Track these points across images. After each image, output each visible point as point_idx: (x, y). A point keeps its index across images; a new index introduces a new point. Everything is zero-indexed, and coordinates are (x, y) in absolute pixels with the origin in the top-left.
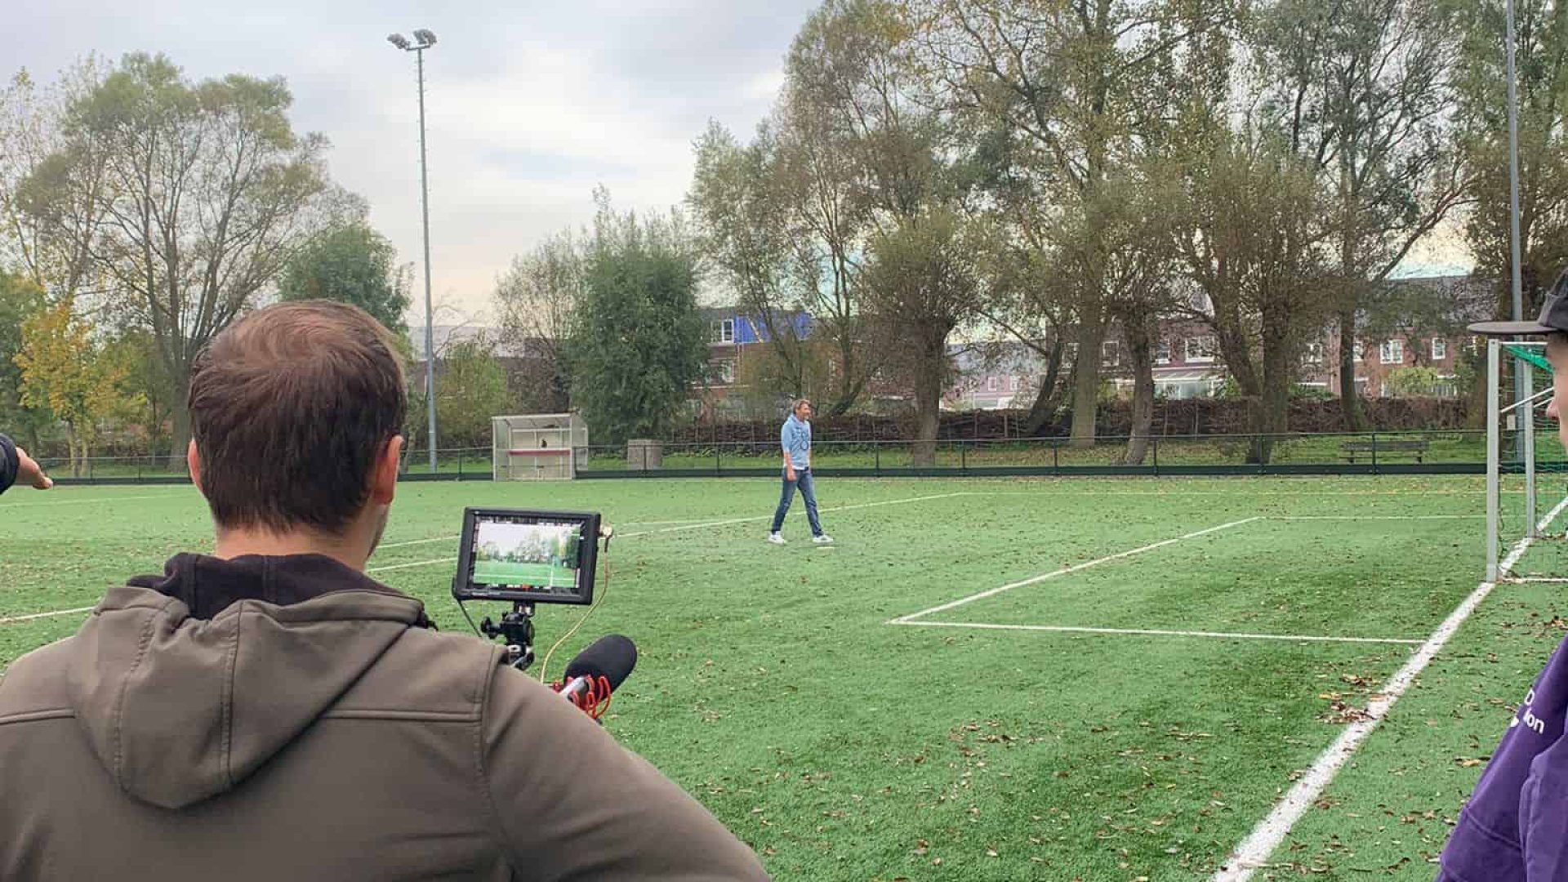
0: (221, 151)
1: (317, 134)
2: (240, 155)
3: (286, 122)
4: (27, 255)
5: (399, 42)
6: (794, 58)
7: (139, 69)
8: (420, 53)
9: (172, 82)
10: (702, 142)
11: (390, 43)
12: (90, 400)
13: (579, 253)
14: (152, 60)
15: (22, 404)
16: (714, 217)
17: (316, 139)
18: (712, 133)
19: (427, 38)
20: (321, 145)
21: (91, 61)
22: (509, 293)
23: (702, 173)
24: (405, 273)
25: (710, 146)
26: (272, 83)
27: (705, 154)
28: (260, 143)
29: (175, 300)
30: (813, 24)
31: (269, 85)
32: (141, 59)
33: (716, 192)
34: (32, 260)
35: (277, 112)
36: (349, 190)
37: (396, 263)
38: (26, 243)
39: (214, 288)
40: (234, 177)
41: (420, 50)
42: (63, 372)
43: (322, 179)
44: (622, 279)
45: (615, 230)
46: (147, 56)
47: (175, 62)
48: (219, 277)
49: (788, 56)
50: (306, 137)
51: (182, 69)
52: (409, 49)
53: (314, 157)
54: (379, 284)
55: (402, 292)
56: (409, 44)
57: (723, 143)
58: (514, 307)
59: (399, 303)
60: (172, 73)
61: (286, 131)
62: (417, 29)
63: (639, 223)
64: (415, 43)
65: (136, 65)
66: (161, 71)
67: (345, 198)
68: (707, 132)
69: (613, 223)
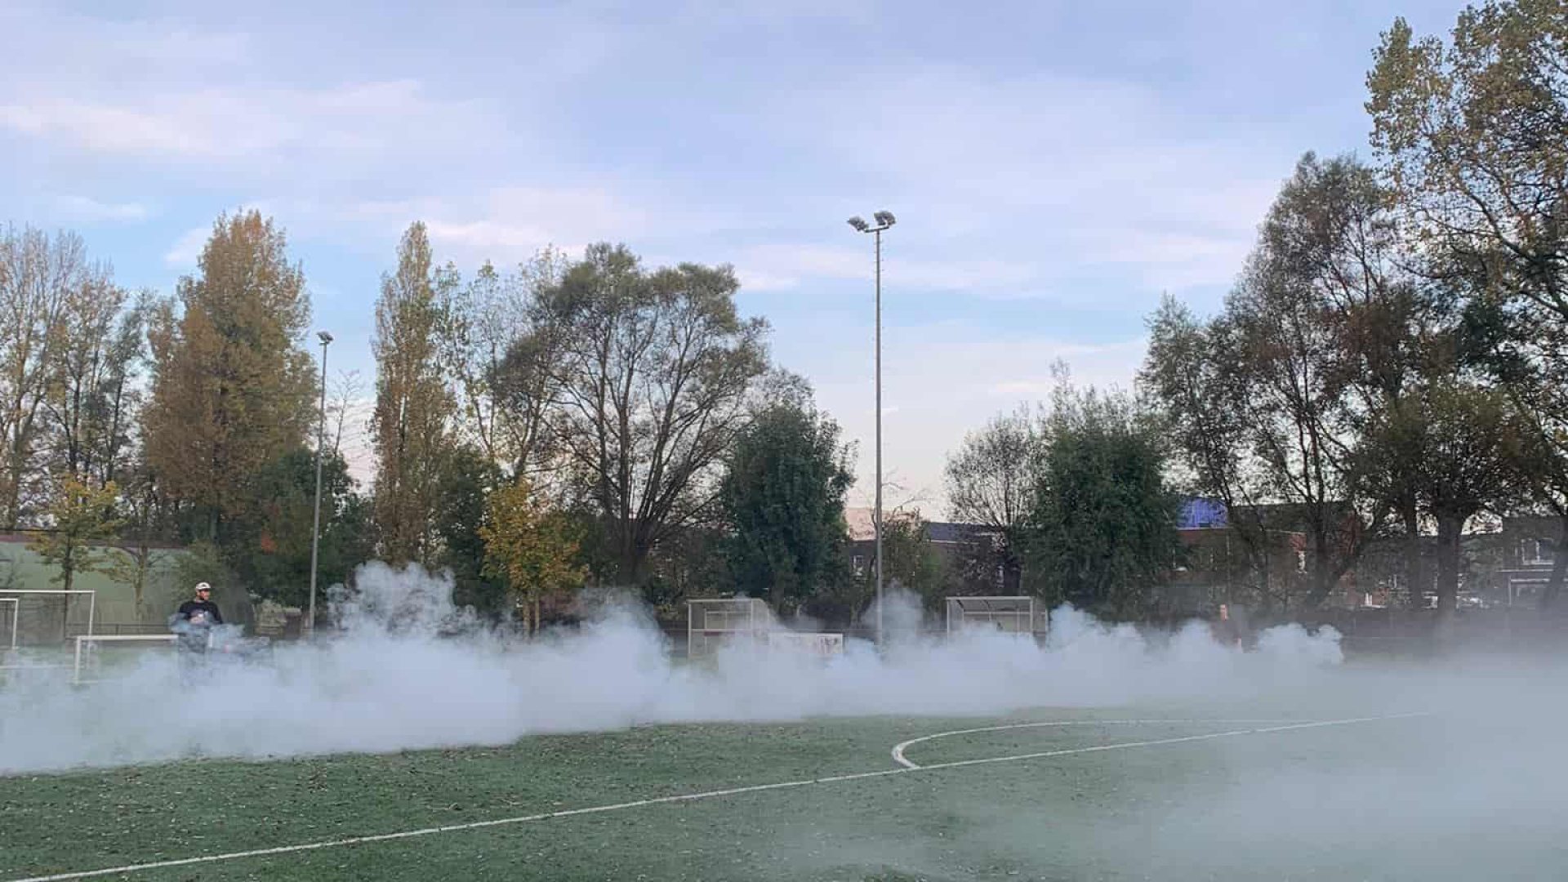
0: (673, 335)
1: (759, 318)
2: (688, 339)
3: (733, 307)
4: (484, 436)
5: (859, 225)
6: (1270, 227)
7: (601, 259)
8: (878, 234)
9: (630, 271)
10: (1156, 317)
11: (850, 226)
12: (545, 573)
13: (1038, 431)
14: (614, 250)
15: (482, 574)
16: (1166, 394)
17: (758, 323)
18: (1167, 307)
19: (885, 219)
20: (763, 329)
21: (548, 253)
22: (958, 471)
23: (1155, 348)
24: (850, 451)
25: (1165, 321)
26: (721, 270)
27: (1159, 328)
28: (708, 325)
29: (624, 476)
30: (1290, 192)
31: (718, 273)
32: (603, 249)
33: (1170, 369)
34: (488, 439)
35: (725, 298)
36: (792, 371)
37: (841, 440)
38: (483, 424)
39: (660, 466)
40: (681, 360)
41: (878, 231)
42: (523, 544)
43: (764, 361)
44: (1086, 458)
45: (1074, 406)
46: (609, 246)
47: (634, 253)
48: (665, 455)
49: (1263, 226)
50: (750, 322)
51: (640, 259)
52: (867, 231)
53: (758, 341)
54: (826, 461)
55: (846, 470)
56: (866, 226)
57: (1179, 317)
58: (965, 483)
59: (844, 480)
60: (631, 262)
61: (733, 316)
62: (878, 211)
63: (1100, 399)
64: (874, 225)
65: (598, 255)
66: (620, 260)
67: (787, 379)
68: (1161, 307)
69: (1071, 398)
